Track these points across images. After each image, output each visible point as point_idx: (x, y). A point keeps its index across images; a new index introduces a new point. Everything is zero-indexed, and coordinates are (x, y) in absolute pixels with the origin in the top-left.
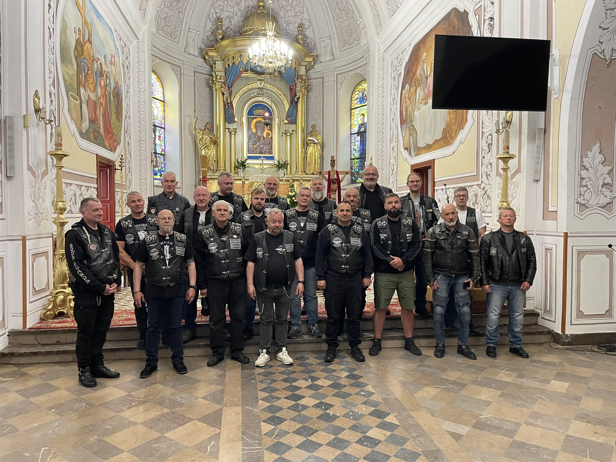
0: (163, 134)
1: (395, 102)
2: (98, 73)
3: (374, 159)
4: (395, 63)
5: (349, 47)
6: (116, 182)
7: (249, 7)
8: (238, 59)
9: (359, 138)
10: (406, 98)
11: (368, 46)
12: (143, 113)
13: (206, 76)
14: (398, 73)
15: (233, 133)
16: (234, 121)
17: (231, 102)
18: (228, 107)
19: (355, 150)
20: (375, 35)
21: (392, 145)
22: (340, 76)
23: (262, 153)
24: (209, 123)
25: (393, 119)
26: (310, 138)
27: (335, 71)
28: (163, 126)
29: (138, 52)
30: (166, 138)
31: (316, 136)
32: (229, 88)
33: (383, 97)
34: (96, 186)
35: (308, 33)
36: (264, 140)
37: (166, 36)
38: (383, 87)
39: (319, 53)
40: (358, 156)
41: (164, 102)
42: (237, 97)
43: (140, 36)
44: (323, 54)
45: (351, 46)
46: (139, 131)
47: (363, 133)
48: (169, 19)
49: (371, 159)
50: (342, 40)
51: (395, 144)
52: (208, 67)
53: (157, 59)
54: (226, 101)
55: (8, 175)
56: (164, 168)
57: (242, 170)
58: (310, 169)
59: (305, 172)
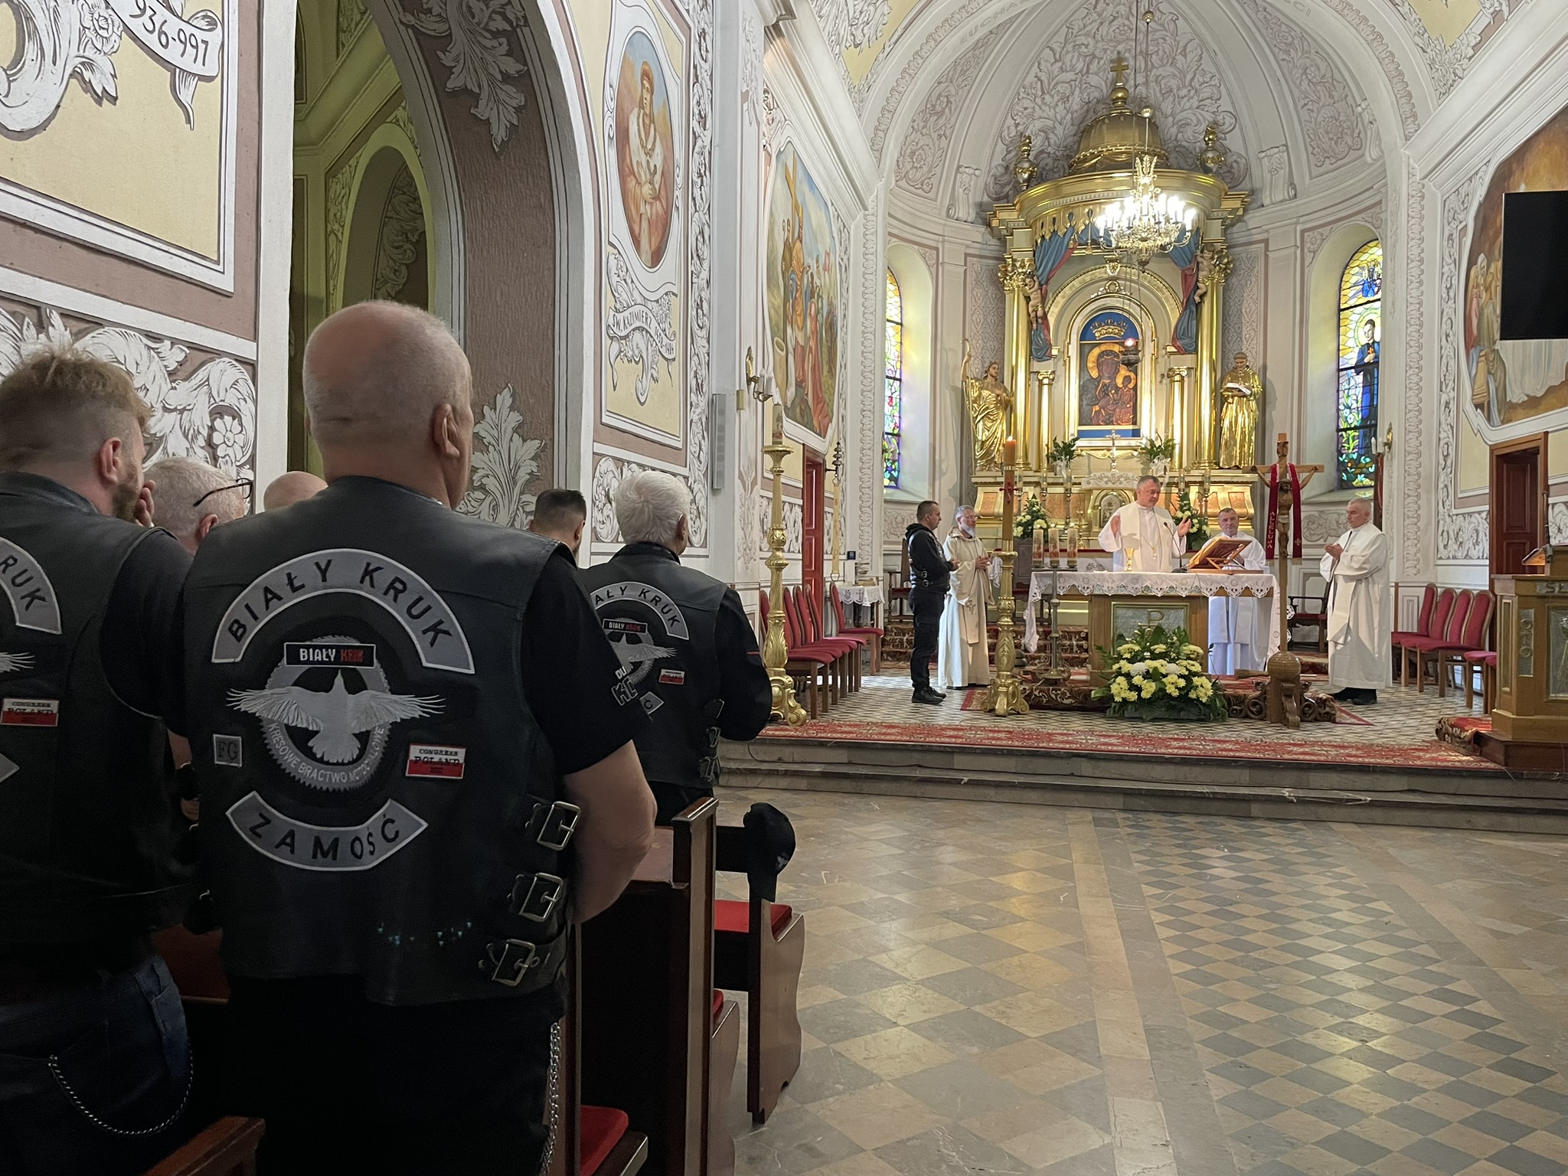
0: (898, 393)
1: (1452, 294)
2: (809, 292)
3: (1395, 430)
4: (1454, 202)
5: (1335, 165)
6: (826, 494)
7: (1089, 102)
8: (1064, 222)
9: (1360, 378)
10: (1478, 286)
11: (1384, 164)
12: (870, 356)
13: (991, 262)
14: (1459, 228)
15: (1046, 381)
16: (1051, 356)
17: (1045, 316)
18: (1037, 325)
19: (1349, 408)
20: (1399, 140)
21: (1444, 398)
22: (1311, 233)
23: (1111, 423)
24: (995, 363)
25: (1447, 335)
26: (1230, 385)
27: (1297, 223)
28: (898, 376)
29: (865, 235)
30: (904, 399)
31: (1246, 378)
32: (1041, 285)
33: (1421, 283)
34: (800, 502)
35: (1233, 142)
36: (1116, 392)
37: (913, 189)
38: (1421, 261)
39: (1257, 185)
40: (1358, 424)
41: (901, 324)
42: (1058, 302)
43: (870, 201)
44: (1268, 185)
45: (1340, 163)
46: (863, 392)
47: (1371, 367)
48: (920, 154)
49: (1389, 431)
50: (1317, 150)
51: (1453, 394)
52: (994, 242)
53: (893, 239)
54: (1033, 315)
55: (715, 487)
56: (896, 463)
57: (1065, 462)
58: (1230, 457)
59: (1217, 464)
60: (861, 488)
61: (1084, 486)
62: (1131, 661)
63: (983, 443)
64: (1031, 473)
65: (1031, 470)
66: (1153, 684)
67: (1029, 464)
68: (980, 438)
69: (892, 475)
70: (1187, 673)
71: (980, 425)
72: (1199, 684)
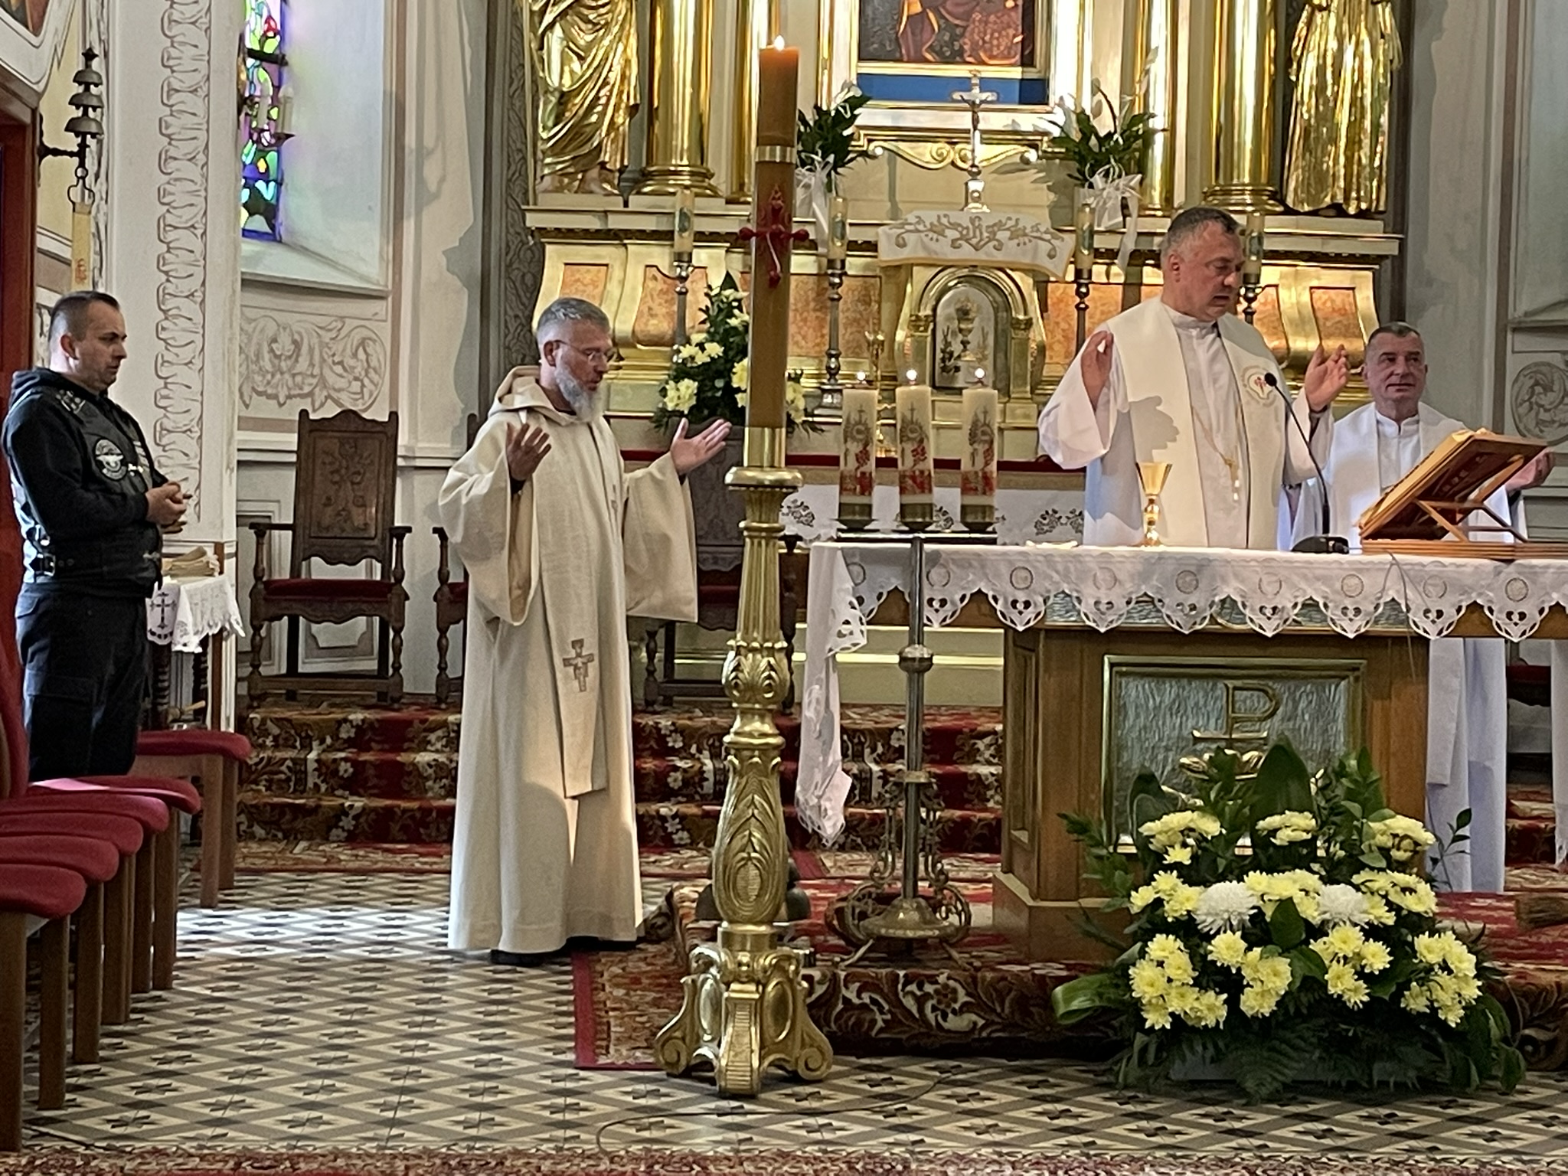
23: (959, 56)
56: (272, 156)
57: (821, 175)
58: (1318, 179)
59: (1279, 197)
60: (163, 226)
61: (888, 254)
62: (1196, 874)
63: (564, 98)
64: (717, 206)
65: (716, 195)
66: (1283, 965)
67: (708, 175)
68: (554, 81)
69: (255, 193)
70: (1390, 919)
71: (555, 40)
72: (1433, 958)
